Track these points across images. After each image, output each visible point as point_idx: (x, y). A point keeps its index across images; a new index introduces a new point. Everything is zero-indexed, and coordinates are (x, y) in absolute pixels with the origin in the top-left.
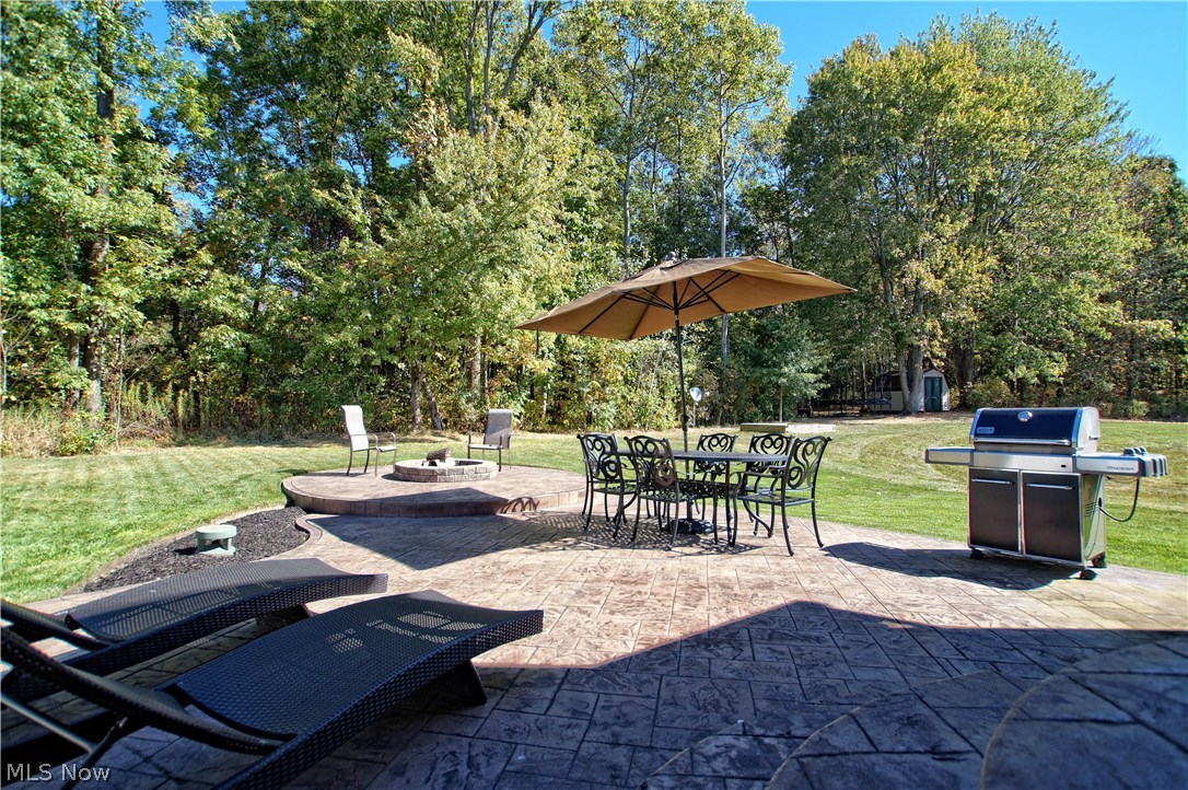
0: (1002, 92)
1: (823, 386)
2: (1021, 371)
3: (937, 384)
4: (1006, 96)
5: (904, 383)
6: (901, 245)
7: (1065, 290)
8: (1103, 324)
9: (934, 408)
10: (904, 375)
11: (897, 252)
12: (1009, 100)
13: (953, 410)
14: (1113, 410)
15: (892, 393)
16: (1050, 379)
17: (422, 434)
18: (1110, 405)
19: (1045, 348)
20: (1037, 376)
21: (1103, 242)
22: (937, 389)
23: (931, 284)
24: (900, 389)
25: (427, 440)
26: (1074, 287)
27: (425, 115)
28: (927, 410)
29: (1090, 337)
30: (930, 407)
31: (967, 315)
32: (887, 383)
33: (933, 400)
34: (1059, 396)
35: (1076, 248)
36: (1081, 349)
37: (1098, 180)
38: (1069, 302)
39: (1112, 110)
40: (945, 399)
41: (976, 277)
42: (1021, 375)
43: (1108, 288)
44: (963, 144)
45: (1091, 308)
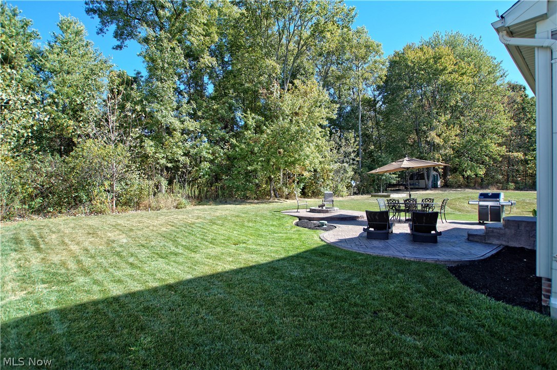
0: (463, 68)
1: (398, 179)
2: (469, 173)
3: (436, 177)
4: (465, 70)
5: (426, 177)
6: (426, 126)
7: (485, 142)
8: (499, 155)
9: (435, 187)
10: (426, 174)
11: (424, 128)
12: (466, 72)
13: (442, 187)
14: (502, 187)
15: (420, 181)
16: (479, 175)
17: (274, 199)
18: (501, 185)
19: (477, 163)
20: (475, 174)
21: (499, 124)
22: (436, 180)
23: (438, 140)
24: (424, 179)
25: (276, 202)
26: (488, 141)
27: (273, 86)
28: (432, 188)
29: (494, 160)
30: (433, 186)
31: (449, 151)
32: (418, 177)
33: (434, 183)
34: (482, 181)
35: (489, 125)
36: (490, 163)
37: (497, 100)
38: (486, 146)
39: (502, 73)
40: (439, 183)
41: (454, 138)
42: (469, 174)
43: (500, 141)
44: (449, 87)
45: (495, 148)
